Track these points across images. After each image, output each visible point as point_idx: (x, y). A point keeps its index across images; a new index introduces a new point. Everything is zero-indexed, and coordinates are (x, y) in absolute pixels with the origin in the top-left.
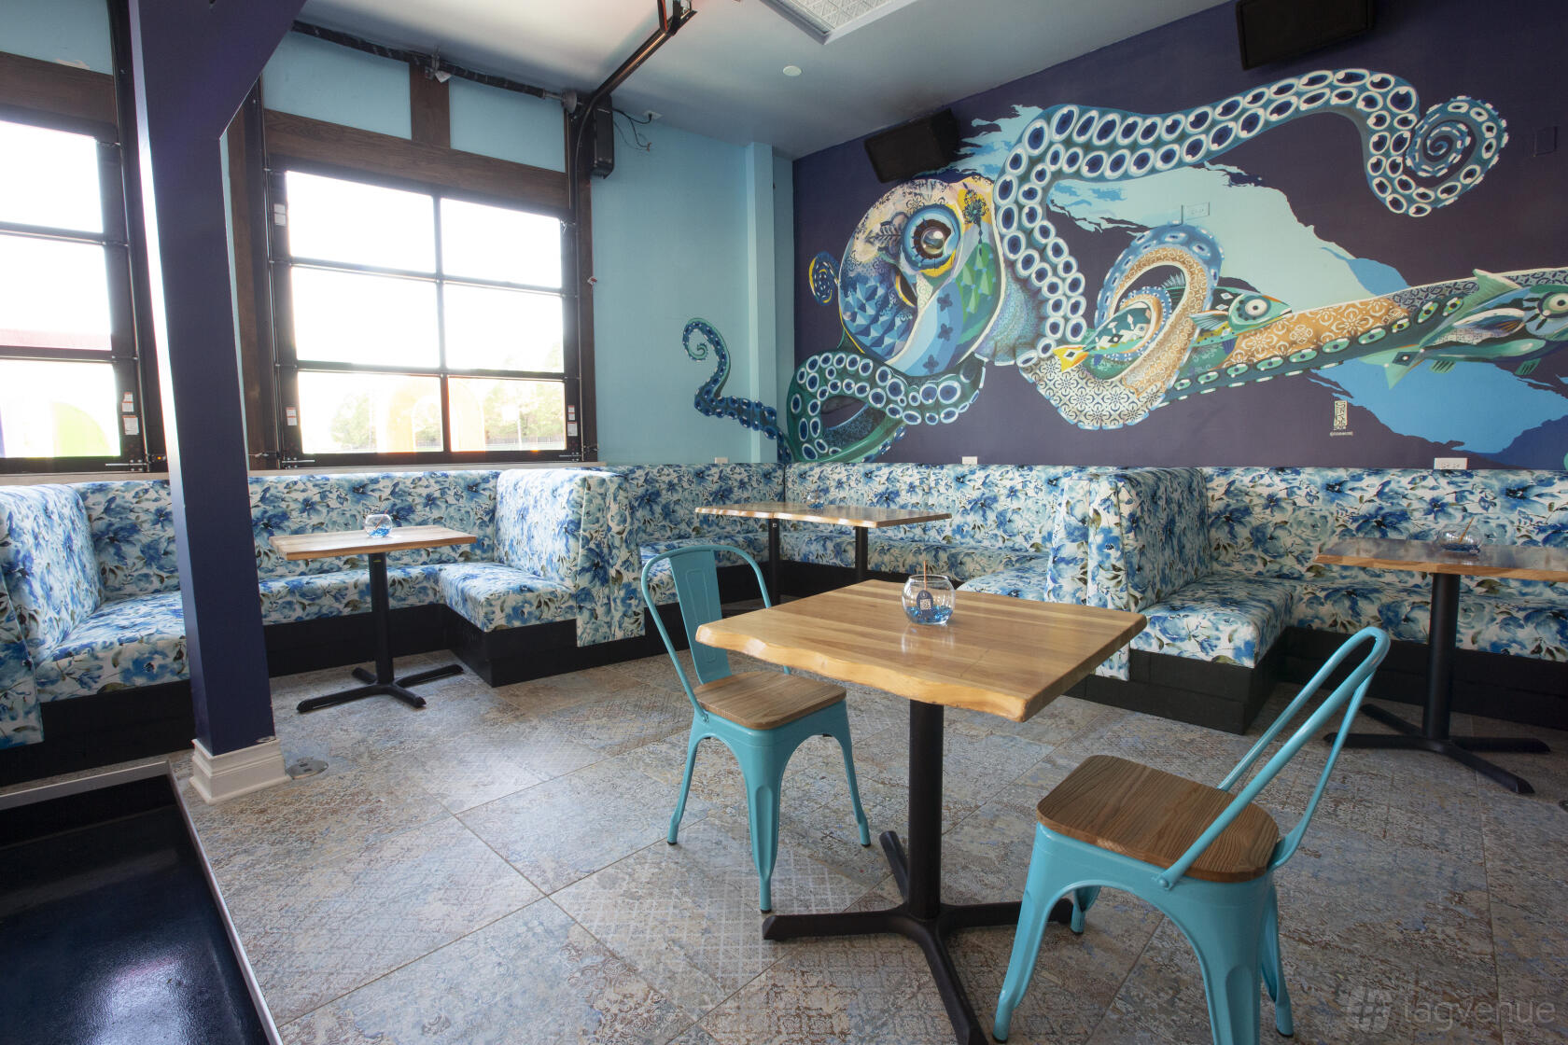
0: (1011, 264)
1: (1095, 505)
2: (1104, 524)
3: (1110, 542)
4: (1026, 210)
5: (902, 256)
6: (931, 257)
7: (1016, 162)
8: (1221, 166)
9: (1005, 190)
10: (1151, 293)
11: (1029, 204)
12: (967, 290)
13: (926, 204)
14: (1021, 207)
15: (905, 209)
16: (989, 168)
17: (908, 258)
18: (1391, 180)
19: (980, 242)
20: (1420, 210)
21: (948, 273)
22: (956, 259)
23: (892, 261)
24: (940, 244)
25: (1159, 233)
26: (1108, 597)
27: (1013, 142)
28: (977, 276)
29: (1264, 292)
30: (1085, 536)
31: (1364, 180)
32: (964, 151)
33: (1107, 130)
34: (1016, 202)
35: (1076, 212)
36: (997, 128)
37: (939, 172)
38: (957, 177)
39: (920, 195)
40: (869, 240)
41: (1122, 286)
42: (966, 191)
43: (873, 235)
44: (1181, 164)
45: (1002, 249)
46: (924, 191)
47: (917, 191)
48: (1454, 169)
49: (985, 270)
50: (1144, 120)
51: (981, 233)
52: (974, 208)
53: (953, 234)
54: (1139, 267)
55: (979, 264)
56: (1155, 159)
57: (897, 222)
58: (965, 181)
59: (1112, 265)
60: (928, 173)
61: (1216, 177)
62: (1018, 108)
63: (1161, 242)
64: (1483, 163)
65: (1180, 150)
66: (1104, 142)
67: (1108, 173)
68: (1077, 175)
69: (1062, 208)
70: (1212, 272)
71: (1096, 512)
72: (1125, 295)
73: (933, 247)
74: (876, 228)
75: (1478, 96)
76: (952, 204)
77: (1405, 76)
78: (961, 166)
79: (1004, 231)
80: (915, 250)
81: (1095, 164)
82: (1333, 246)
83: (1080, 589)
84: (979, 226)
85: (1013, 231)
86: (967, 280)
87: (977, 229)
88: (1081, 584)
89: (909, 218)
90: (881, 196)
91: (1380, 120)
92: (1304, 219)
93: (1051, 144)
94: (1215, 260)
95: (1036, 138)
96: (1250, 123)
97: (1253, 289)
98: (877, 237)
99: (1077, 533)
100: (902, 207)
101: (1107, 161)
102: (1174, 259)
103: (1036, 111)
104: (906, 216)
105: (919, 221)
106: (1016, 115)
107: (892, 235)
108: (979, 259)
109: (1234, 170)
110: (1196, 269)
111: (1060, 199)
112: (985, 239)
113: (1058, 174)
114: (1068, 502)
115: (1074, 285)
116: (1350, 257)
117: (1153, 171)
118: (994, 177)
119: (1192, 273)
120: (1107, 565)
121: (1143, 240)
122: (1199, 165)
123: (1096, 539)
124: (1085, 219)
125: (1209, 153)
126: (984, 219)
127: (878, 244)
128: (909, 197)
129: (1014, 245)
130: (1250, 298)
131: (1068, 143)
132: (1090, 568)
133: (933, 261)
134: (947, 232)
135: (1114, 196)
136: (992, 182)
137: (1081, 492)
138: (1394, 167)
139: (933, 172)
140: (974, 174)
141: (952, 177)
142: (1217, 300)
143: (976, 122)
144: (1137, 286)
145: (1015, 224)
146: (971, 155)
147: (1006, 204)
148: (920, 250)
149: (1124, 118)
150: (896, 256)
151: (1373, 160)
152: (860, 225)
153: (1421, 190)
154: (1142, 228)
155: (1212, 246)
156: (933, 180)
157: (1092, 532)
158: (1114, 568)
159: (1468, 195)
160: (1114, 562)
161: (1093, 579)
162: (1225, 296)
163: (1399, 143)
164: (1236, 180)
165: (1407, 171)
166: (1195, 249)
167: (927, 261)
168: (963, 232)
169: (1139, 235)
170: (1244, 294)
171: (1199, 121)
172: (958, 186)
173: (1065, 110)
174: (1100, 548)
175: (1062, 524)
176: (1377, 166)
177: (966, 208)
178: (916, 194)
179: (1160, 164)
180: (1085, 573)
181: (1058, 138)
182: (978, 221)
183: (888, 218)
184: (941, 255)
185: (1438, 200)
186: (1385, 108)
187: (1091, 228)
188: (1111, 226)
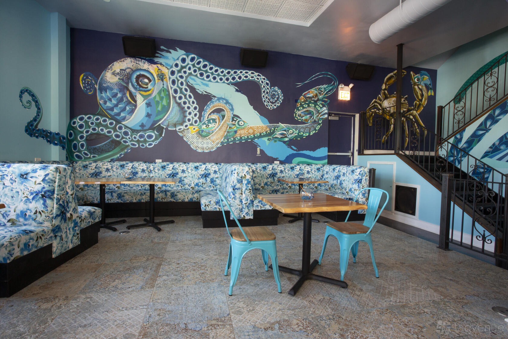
0: (175, 98)
1: (245, 173)
2: (247, 178)
3: (249, 183)
4: (180, 82)
5: (130, 84)
6: (143, 87)
7: (177, 65)
8: (234, 86)
9: (173, 73)
10: (217, 115)
11: (181, 80)
12: (158, 103)
13: (141, 68)
14: (178, 80)
15: (132, 67)
16: (167, 64)
17: (133, 85)
18: (266, 100)
19: (163, 87)
20: (271, 108)
21: (150, 95)
22: (153, 91)
23: (125, 85)
24: (147, 84)
25: (219, 99)
26: (248, 197)
27: (176, 59)
28: (162, 98)
29: (243, 120)
30: (242, 182)
31: (262, 99)
32: (157, 55)
33: (205, 66)
34: (177, 78)
35: (196, 87)
36: (170, 53)
37: (146, 59)
38: (155, 63)
39: (139, 64)
40: (114, 74)
41: (209, 111)
42: (158, 69)
43: (116, 72)
44: (224, 82)
45: (171, 92)
46: (140, 63)
47: (137, 62)
48: (276, 101)
49: (165, 97)
50: (215, 67)
51: (163, 84)
52: (161, 76)
53: (152, 82)
54: (214, 107)
55: (163, 94)
56: (218, 79)
57: (128, 71)
58: (158, 65)
59: (207, 105)
60: (142, 57)
61: (232, 89)
62: (178, 49)
63: (219, 102)
64: (280, 102)
65: (224, 79)
66: (204, 69)
67: (205, 78)
68: (196, 76)
69: (192, 84)
70: (232, 112)
71: (245, 175)
72: (210, 114)
73: (144, 84)
74: (118, 71)
75: (279, 88)
76: (152, 71)
77: (268, 79)
78: (156, 60)
79: (172, 86)
80: (136, 83)
81: (202, 75)
82: (256, 112)
83: (241, 196)
84: (163, 82)
85: (175, 87)
86: (158, 99)
87: (162, 83)
88: (241, 195)
89: (133, 71)
90: (121, 59)
91: (264, 87)
92: (251, 104)
93: (188, 64)
94: (232, 109)
95: (184, 60)
96: (240, 78)
97: (241, 119)
98: (118, 74)
99: (240, 181)
100: (130, 65)
101: (205, 75)
102: (223, 107)
103: (183, 52)
104: (132, 70)
105: (138, 73)
106: (176, 50)
107: (125, 75)
108: (162, 93)
109: (236, 88)
110: (228, 111)
111: (191, 82)
112: (165, 87)
113: (190, 74)
114: (237, 173)
115: (195, 108)
116: (259, 115)
117: (217, 82)
118: (169, 68)
119: (227, 112)
120: (248, 189)
121: (215, 100)
122: (228, 84)
123: (245, 182)
124: (199, 90)
125: (231, 82)
126: (165, 80)
127: (118, 77)
128: (133, 63)
129: (176, 91)
130: (240, 121)
131: (194, 65)
132: (243, 190)
133: (144, 89)
134: (150, 81)
135: (207, 85)
136: (168, 69)
137: (241, 170)
138: (267, 98)
139: (144, 58)
140: (161, 64)
141: (152, 62)
142: (233, 120)
143: (162, 47)
144: (213, 112)
145: (176, 85)
146: (160, 57)
147: (173, 77)
148: (138, 84)
149: (210, 65)
150: (128, 84)
151: (263, 95)
152: (109, 67)
153: (271, 104)
154: (215, 97)
155: (232, 106)
156: (144, 61)
157: (244, 180)
158: (250, 189)
159: (278, 107)
160: (249, 188)
161: (244, 193)
162: (235, 119)
163: (267, 93)
164: (237, 90)
165: (269, 99)
166: (228, 105)
167: (141, 89)
168: (156, 82)
169: (214, 98)
170: (239, 119)
171: (229, 73)
172: (155, 66)
173: (193, 56)
174: (246, 184)
175: (236, 179)
176: (264, 96)
177: (158, 75)
178: (137, 63)
179: (219, 81)
180: (242, 192)
181: (190, 63)
182: (162, 80)
183: (124, 68)
184: (147, 88)
185: (273, 107)
186: (265, 84)
187: (201, 93)
188: (206, 94)
